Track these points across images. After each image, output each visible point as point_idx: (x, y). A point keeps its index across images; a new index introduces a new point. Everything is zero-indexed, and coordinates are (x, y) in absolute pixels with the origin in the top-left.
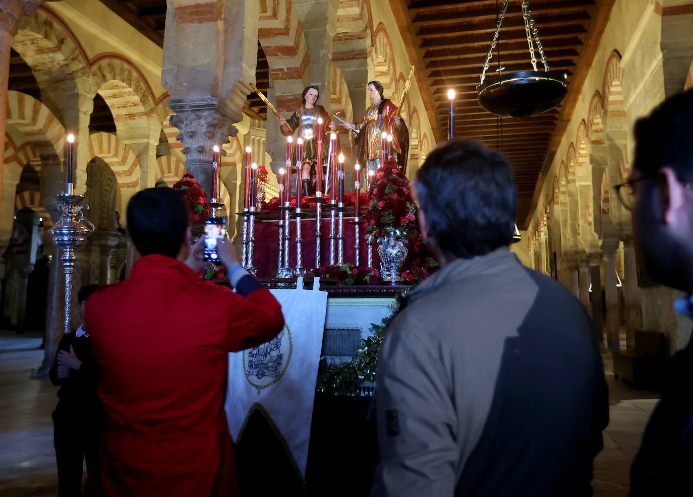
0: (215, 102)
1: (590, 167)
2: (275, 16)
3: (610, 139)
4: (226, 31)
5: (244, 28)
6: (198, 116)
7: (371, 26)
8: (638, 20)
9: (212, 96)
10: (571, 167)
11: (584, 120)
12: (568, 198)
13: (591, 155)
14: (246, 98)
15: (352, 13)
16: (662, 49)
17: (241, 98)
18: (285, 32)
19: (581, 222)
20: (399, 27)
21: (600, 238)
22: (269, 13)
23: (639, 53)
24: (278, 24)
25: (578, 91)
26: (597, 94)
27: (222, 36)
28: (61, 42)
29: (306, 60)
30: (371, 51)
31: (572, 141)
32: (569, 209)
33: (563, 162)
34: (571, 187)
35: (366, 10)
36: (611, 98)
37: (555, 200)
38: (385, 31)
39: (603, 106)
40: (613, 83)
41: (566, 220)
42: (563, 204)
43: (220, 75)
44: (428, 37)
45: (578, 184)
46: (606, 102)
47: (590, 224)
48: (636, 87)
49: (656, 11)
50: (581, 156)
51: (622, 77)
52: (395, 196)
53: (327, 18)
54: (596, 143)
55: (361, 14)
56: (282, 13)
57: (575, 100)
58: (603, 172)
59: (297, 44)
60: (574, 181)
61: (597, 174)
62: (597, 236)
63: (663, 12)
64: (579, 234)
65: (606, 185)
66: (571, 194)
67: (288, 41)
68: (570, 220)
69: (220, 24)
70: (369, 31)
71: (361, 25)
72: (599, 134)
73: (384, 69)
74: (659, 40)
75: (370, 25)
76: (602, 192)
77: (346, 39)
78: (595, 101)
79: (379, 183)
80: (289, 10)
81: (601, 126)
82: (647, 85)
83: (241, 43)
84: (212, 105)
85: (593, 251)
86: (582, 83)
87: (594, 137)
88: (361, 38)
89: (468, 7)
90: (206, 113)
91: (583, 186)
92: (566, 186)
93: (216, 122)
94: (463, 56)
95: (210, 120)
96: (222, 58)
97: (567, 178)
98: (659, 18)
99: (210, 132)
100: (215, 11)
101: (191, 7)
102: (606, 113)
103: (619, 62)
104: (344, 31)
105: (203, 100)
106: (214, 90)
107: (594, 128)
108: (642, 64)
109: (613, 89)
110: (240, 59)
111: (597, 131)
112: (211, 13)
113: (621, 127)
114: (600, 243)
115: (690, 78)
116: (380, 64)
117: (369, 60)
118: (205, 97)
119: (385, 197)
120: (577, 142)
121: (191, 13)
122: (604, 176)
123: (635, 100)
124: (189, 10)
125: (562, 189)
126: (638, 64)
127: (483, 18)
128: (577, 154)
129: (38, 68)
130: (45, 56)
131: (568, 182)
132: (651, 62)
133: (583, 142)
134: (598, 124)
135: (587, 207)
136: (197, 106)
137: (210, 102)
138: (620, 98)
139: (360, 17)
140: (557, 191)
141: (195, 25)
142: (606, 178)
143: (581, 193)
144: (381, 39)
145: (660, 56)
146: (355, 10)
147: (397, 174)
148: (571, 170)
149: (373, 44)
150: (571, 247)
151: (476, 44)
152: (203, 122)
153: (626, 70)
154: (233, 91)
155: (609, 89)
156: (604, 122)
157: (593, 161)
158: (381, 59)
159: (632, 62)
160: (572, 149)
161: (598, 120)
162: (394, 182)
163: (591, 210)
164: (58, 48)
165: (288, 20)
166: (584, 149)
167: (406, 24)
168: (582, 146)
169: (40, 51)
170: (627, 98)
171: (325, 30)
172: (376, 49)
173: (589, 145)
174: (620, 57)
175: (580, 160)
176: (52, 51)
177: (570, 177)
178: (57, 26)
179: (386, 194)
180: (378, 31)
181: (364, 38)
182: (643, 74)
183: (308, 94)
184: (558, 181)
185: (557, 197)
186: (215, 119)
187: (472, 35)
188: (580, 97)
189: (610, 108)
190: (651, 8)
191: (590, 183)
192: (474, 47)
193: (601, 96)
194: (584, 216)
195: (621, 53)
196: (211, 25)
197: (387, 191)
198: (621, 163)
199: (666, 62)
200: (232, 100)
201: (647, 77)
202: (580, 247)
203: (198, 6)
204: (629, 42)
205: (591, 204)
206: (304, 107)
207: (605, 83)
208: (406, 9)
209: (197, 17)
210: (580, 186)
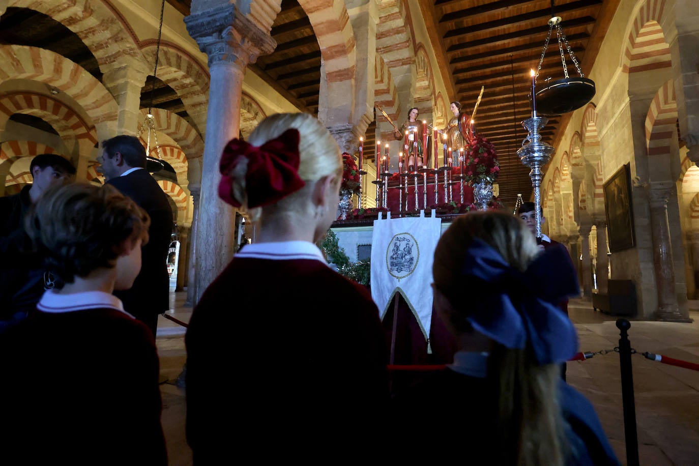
0: (351, 127)
1: (571, 181)
2: (382, 81)
3: (586, 161)
4: (356, 86)
5: (367, 82)
6: (340, 136)
7: (435, 95)
8: (609, 80)
9: (349, 123)
10: (556, 183)
11: (566, 152)
12: (554, 203)
13: (571, 173)
14: (368, 126)
15: (424, 85)
16: (629, 95)
17: (365, 126)
18: (387, 91)
19: (564, 217)
20: (449, 97)
21: (578, 225)
22: (379, 79)
23: (610, 100)
24: (383, 86)
25: (562, 134)
26: (577, 133)
27: (354, 88)
28: (256, 114)
29: (399, 110)
30: (434, 109)
31: (557, 166)
32: (554, 210)
33: (550, 180)
34: (556, 195)
35: (431, 82)
36: (587, 134)
37: (544, 205)
38: (442, 98)
39: (581, 140)
40: (589, 124)
41: (552, 217)
42: (550, 207)
43: (353, 112)
44: (467, 102)
45: (561, 193)
46: (583, 138)
47: (570, 217)
48: (607, 124)
49: (624, 71)
50: (564, 175)
51: (597, 118)
52: (486, 155)
53: (411, 84)
54: (575, 165)
55: (429, 85)
56: (386, 80)
57: (560, 140)
58: (580, 184)
59: (394, 99)
60: (559, 192)
61: (576, 185)
62: (576, 224)
63: (630, 70)
64: (562, 225)
65: (583, 191)
66: (556, 200)
67: (388, 97)
68: (556, 216)
69: (353, 81)
70: (433, 96)
71: (429, 92)
72: (577, 159)
73: (441, 121)
74: (627, 89)
75: (434, 92)
76: (580, 195)
77: (419, 102)
78: (575, 138)
79: (474, 147)
80: (389, 79)
81: (580, 154)
82: (617, 121)
83: (365, 91)
84: (349, 129)
85: (572, 235)
86: (565, 128)
87: (573, 162)
88: (428, 100)
89: (492, 82)
90: (345, 134)
91: (565, 194)
92: (553, 195)
93: (351, 139)
94: (488, 114)
95: (347, 138)
96: (354, 102)
97: (553, 190)
98: (626, 75)
99: (348, 146)
100: (350, 73)
101: (336, 72)
102: (583, 144)
103: (594, 109)
104: (419, 96)
105: (343, 126)
106: (349, 119)
107: (574, 155)
108: (613, 107)
109: (588, 128)
110: (365, 101)
111: (575, 158)
112: (348, 75)
113: (594, 153)
114: (578, 228)
115: (651, 110)
116: (439, 118)
117: (433, 114)
118: (345, 124)
119: (479, 155)
120: (561, 166)
121: (336, 76)
122: (581, 185)
123: (607, 132)
124: (335, 74)
125: (549, 198)
126: (609, 108)
127: (502, 88)
128: (561, 174)
129: (244, 130)
130: (248, 123)
131: (554, 192)
132: (620, 105)
133: (566, 166)
134: (576, 153)
135: (568, 207)
136: (340, 130)
137: (348, 127)
138: (595, 134)
139: (429, 86)
140: (545, 199)
141: (338, 83)
142: (583, 187)
143: (564, 198)
144: (439, 102)
145: (627, 99)
146: (425, 83)
147: (486, 141)
148: (556, 185)
149: (436, 105)
150: (557, 233)
151: (496, 106)
152: (343, 139)
153: (599, 114)
154: (361, 121)
155: (586, 128)
156: (582, 151)
157: (573, 177)
158: (439, 114)
159: (605, 108)
160: (557, 171)
161: (577, 150)
162: (485, 146)
163: (572, 208)
164: (255, 118)
165: (389, 84)
166: (567, 170)
167: (453, 94)
168: (564, 168)
169: (246, 120)
170: (600, 132)
171: (410, 92)
172: (437, 108)
173: (571, 167)
174: (595, 106)
175: (563, 177)
176: (252, 120)
177: (555, 189)
178: (254, 105)
179: (480, 154)
180: (438, 97)
181: (431, 100)
182: (614, 114)
183: (412, 113)
184: (546, 193)
185: (546, 203)
186: (350, 137)
187: (495, 99)
188: (563, 138)
189: (587, 141)
190: (620, 70)
191: (571, 192)
192: (495, 108)
193: (579, 135)
194: (566, 212)
195: (595, 104)
196: (347, 82)
197: (480, 152)
198: (595, 175)
199: (632, 103)
200: (360, 126)
201: (616, 115)
202: (563, 233)
203: (340, 71)
204: (602, 96)
205: (572, 205)
206: (409, 121)
207: (583, 125)
208: (454, 84)
209: (339, 78)
210: (563, 194)
